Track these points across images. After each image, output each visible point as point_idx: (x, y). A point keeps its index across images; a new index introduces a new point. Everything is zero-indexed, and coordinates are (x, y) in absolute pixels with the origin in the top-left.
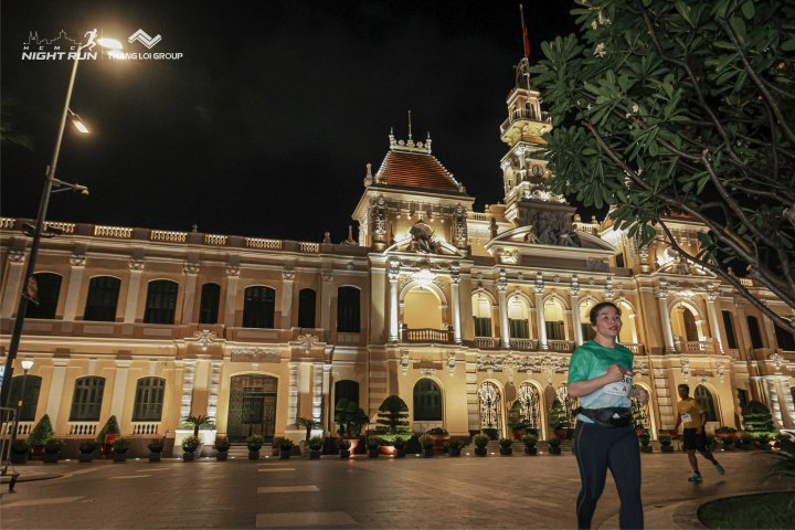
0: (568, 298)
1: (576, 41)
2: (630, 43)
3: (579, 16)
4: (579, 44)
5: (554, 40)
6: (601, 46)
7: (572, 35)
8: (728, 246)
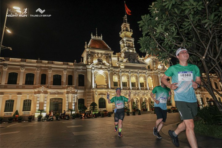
3: (150, 10)
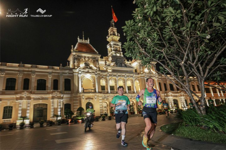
0: (124, 80)
1: (133, 21)
2: (146, 23)
4: (134, 22)
5: (128, 21)
6: (140, 24)
7: (132, 20)
8: (166, 69)
